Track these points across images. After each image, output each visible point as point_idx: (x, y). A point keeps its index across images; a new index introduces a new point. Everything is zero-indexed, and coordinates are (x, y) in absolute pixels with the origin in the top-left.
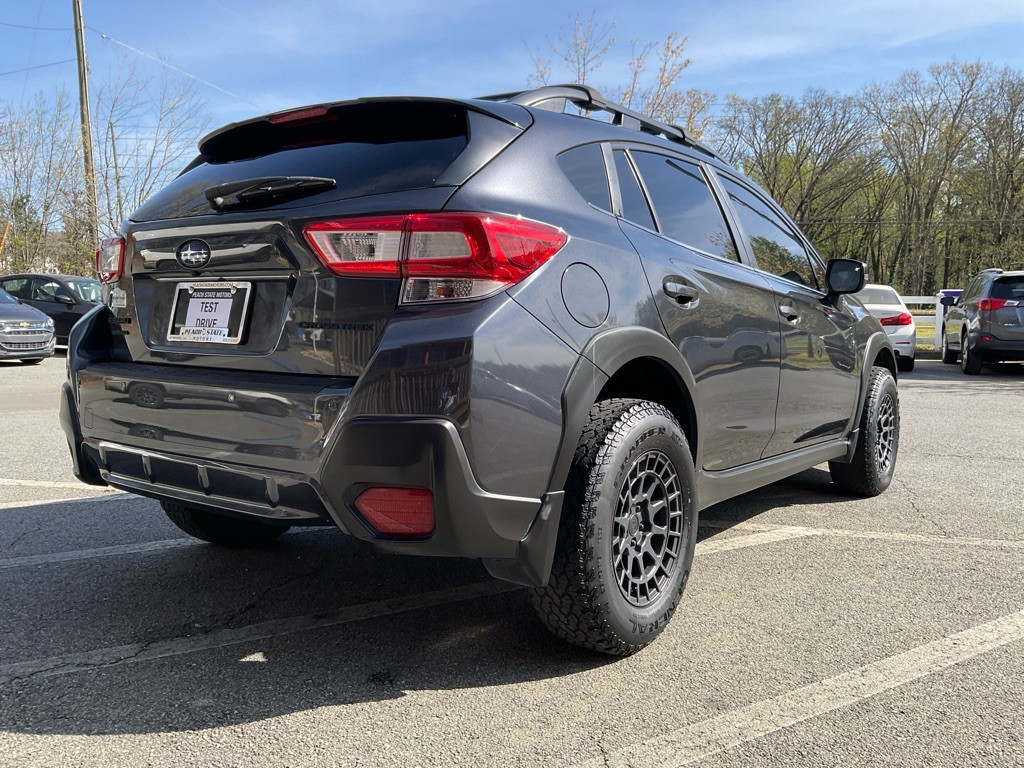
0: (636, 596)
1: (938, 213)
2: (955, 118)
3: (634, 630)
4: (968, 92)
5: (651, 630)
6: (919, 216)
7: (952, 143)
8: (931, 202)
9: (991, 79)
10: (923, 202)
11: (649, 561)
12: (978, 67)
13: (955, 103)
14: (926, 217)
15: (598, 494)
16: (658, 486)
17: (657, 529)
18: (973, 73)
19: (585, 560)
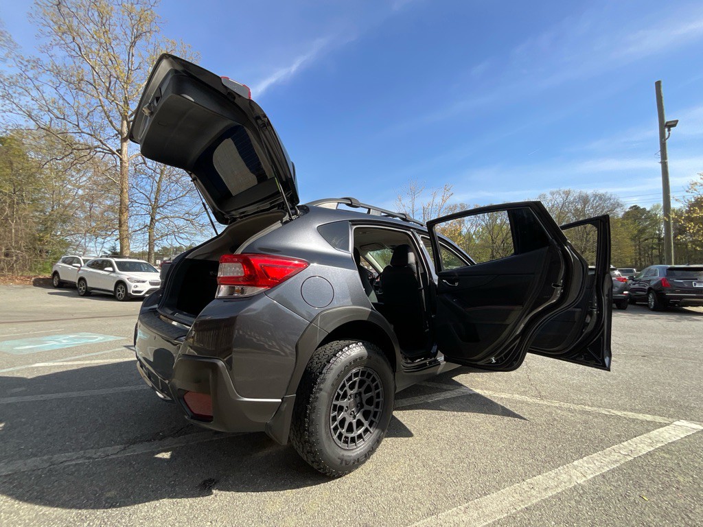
0: (347, 443)
2: (561, 209)
3: (341, 463)
4: (566, 200)
5: (354, 463)
9: (575, 196)
11: (359, 424)
12: (569, 191)
13: (561, 204)
15: (321, 390)
16: (369, 385)
17: (367, 407)
18: (567, 193)
19: (309, 425)
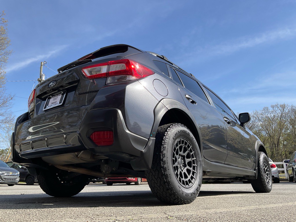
1: (281, 146)
2: (280, 119)
4: (283, 112)
6: (275, 146)
7: (281, 125)
8: (278, 142)
9: (289, 108)
10: (276, 142)
11: (189, 171)
12: (284, 105)
13: (280, 115)
14: (278, 147)
17: (188, 167)
